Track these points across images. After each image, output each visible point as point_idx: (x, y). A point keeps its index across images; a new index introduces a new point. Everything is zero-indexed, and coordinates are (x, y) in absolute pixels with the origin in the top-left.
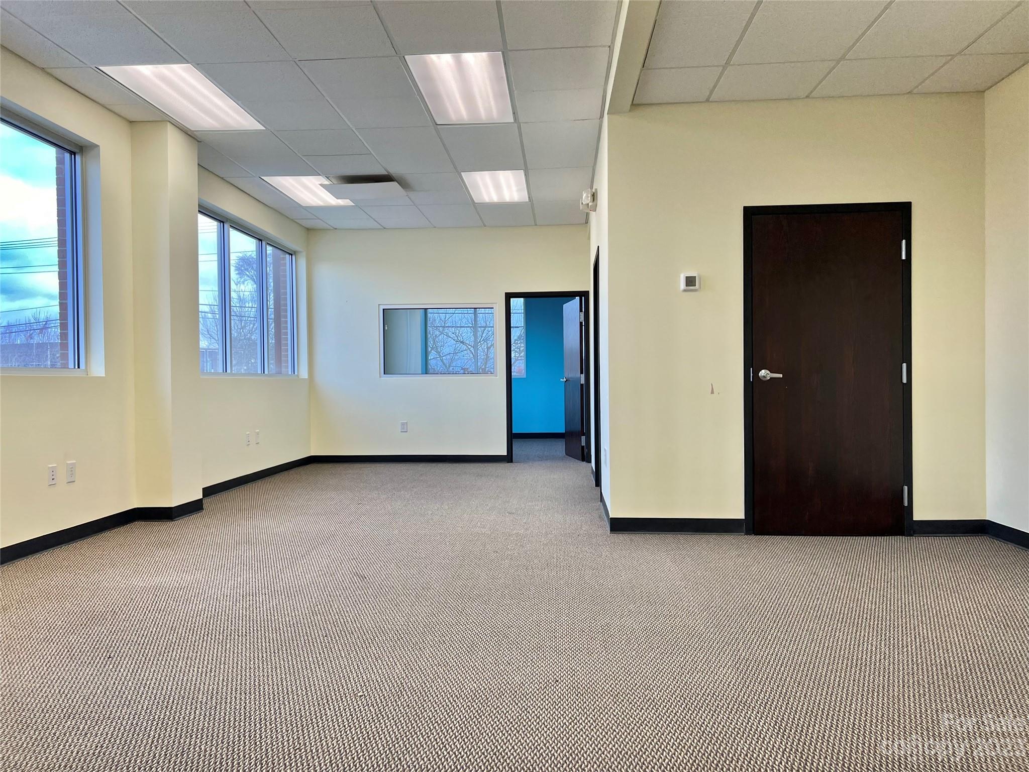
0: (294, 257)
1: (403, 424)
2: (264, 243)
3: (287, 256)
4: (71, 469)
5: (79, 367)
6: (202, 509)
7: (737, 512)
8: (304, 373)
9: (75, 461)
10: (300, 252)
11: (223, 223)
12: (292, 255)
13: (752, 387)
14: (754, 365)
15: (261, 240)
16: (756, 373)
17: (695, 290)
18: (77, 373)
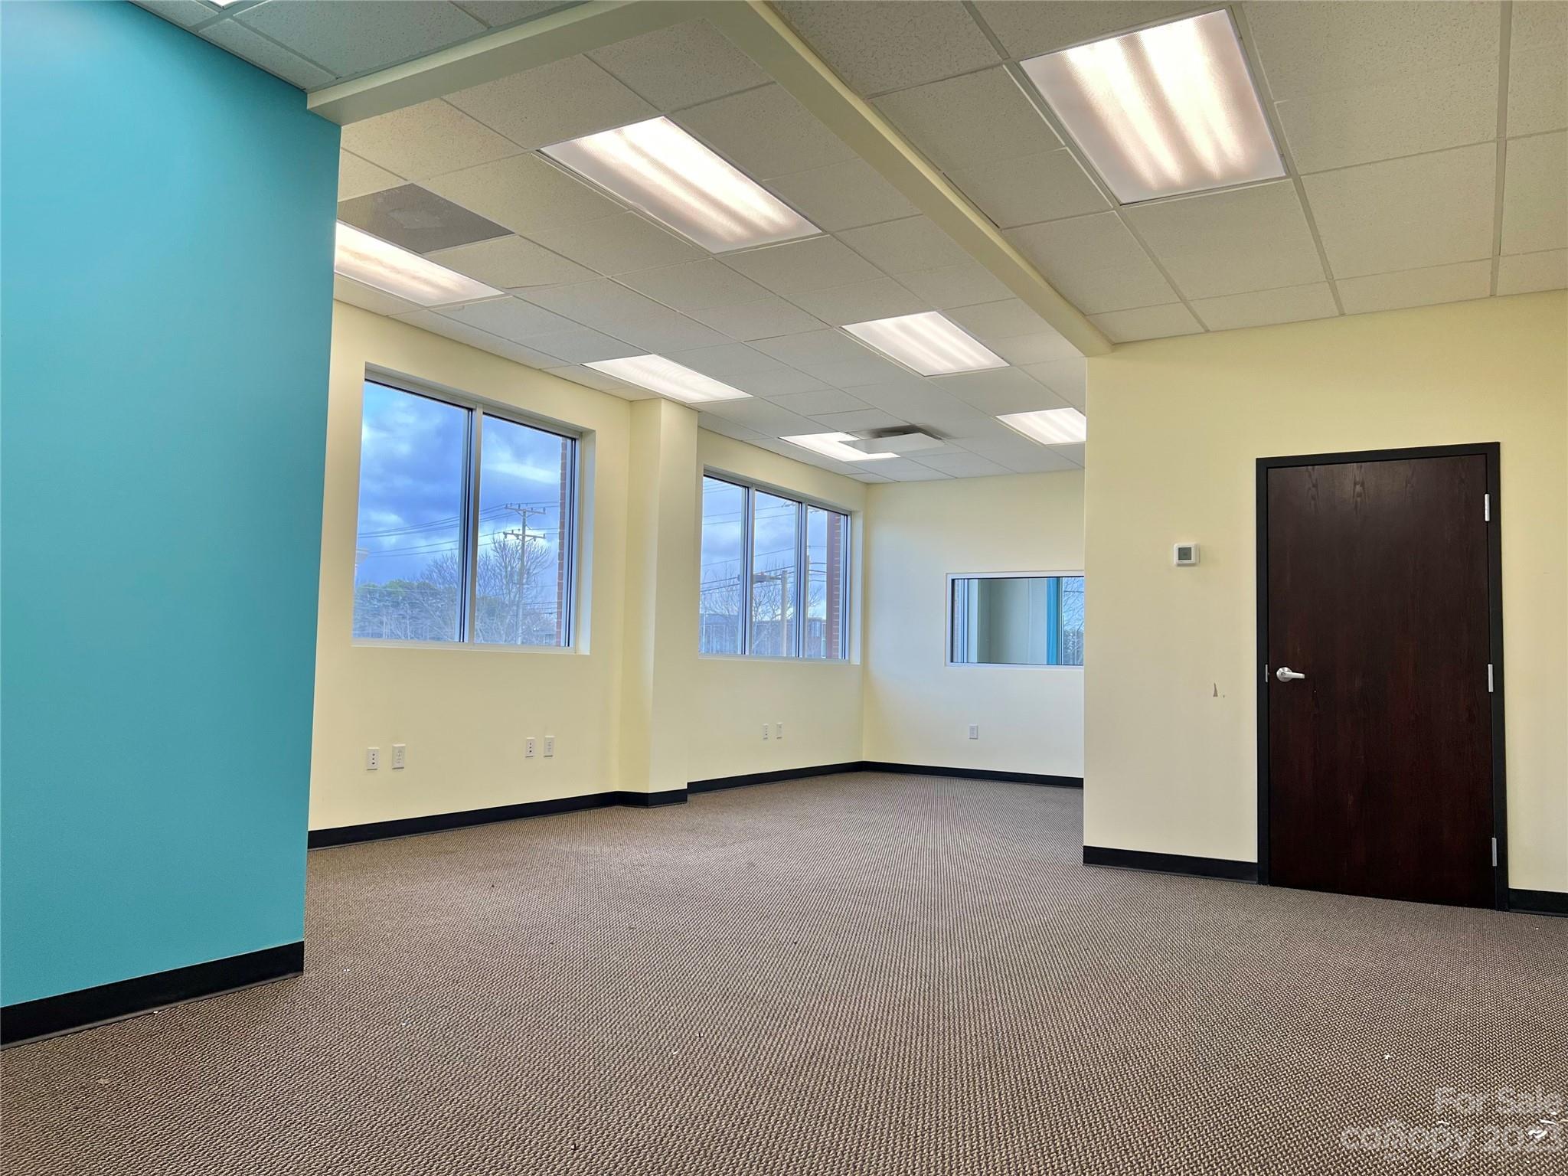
0: (849, 518)
1: (972, 729)
2: (804, 505)
3: (842, 516)
4: (550, 744)
5: (569, 645)
6: (686, 801)
7: (1249, 854)
8: (856, 658)
9: (552, 737)
10: (858, 512)
11: (748, 488)
12: (847, 516)
13: (1269, 692)
14: (1270, 662)
15: (801, 503)
16: (1273, 672)
17: (1193, 565)
18: (565, 651)
